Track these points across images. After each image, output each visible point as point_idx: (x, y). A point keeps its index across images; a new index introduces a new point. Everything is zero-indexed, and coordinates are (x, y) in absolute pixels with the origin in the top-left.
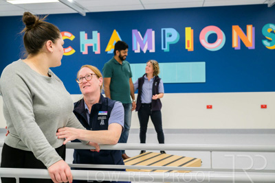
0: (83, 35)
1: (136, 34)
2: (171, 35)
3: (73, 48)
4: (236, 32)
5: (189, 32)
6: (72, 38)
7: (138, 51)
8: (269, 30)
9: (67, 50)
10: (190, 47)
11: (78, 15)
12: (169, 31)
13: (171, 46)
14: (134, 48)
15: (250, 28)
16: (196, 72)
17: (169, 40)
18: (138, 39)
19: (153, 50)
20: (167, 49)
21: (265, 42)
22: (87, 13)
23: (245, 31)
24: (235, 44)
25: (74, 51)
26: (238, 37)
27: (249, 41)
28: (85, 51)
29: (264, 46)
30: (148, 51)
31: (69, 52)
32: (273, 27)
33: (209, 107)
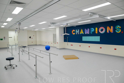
0: (76, 30)
1: (86, 30)
2: (93, 30)
4: (108, 28)
8: (118, 27)
10: (97, 32)
13: (92, 32)
14: (85, 33)
15: (112, 27)
18: (86, 31)
19: (89, 33)
20: (91, 33)
21: (116, 31)
24: (108, 31)
26: (109, 30)
27: (112, 30)
28: (77, 34)
29: (116, 32)
31: (74, 34)
32: (119, 26)
33: (101, 48)
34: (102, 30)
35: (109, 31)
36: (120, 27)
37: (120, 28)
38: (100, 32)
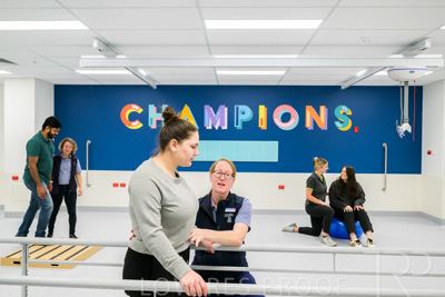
0: (152, 108)
1: (208, 110)
2: (244, 113)
3: (141, 121)
4: (310, 112)
5: (262, 110)
6: (140, 111)
7: (210, 127)
8: (342, 112)
9: (133, 124)
10: (263, 125)
11: (148, 87)
12: (242, 108)
13: (244, 123)
14: (206, 124)
15: (323, 109)
16: (268, 151)
17: (243, 118)
18: (210, 115)
19: (225, 127)
20: (239, 127)
21: (337, 124)
22: (158, 86)
23: (318, 112)
24: (309, 124)
25: (141, 125)
26: (311, 117)
27: (322, 121)
28: (153, 125)
29: (337, 128)
30: (220, 128)
31: (137, 125)
32: (344, 109)
33: (282, 187)
34: (286, 118)
35: (315, 124)
36: (350, 113)
37: (349, 116)
38: (276, 126)
